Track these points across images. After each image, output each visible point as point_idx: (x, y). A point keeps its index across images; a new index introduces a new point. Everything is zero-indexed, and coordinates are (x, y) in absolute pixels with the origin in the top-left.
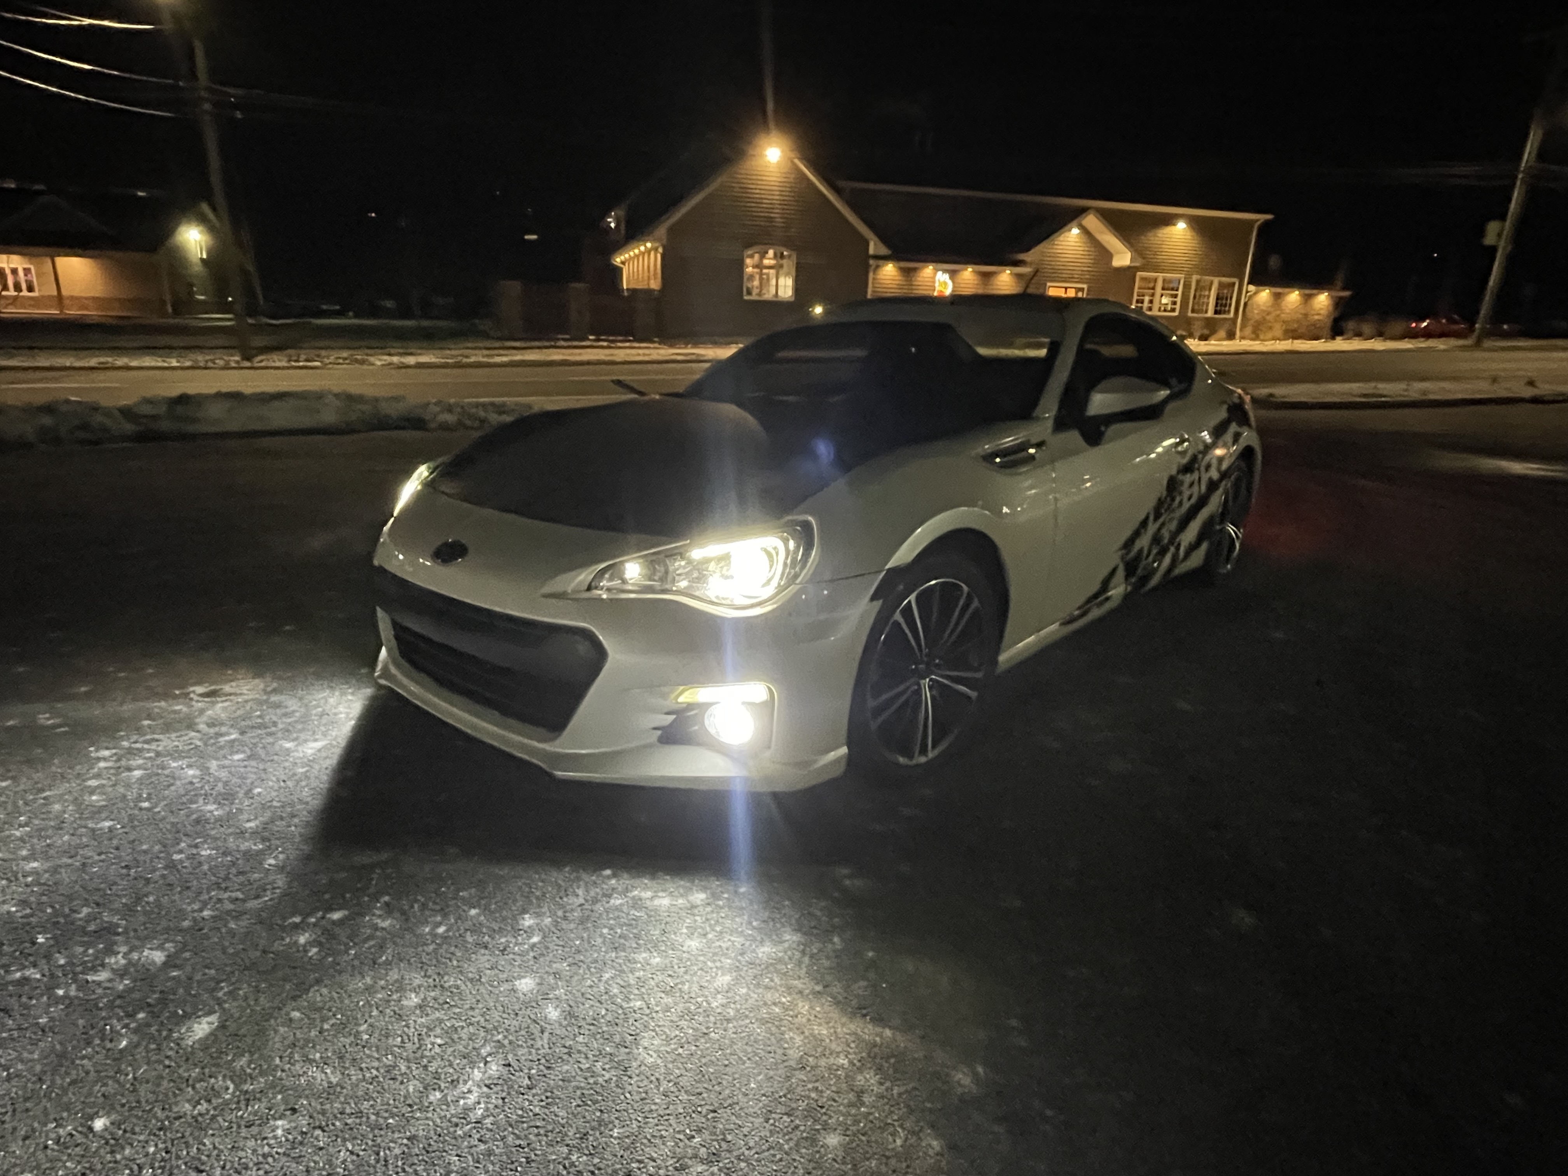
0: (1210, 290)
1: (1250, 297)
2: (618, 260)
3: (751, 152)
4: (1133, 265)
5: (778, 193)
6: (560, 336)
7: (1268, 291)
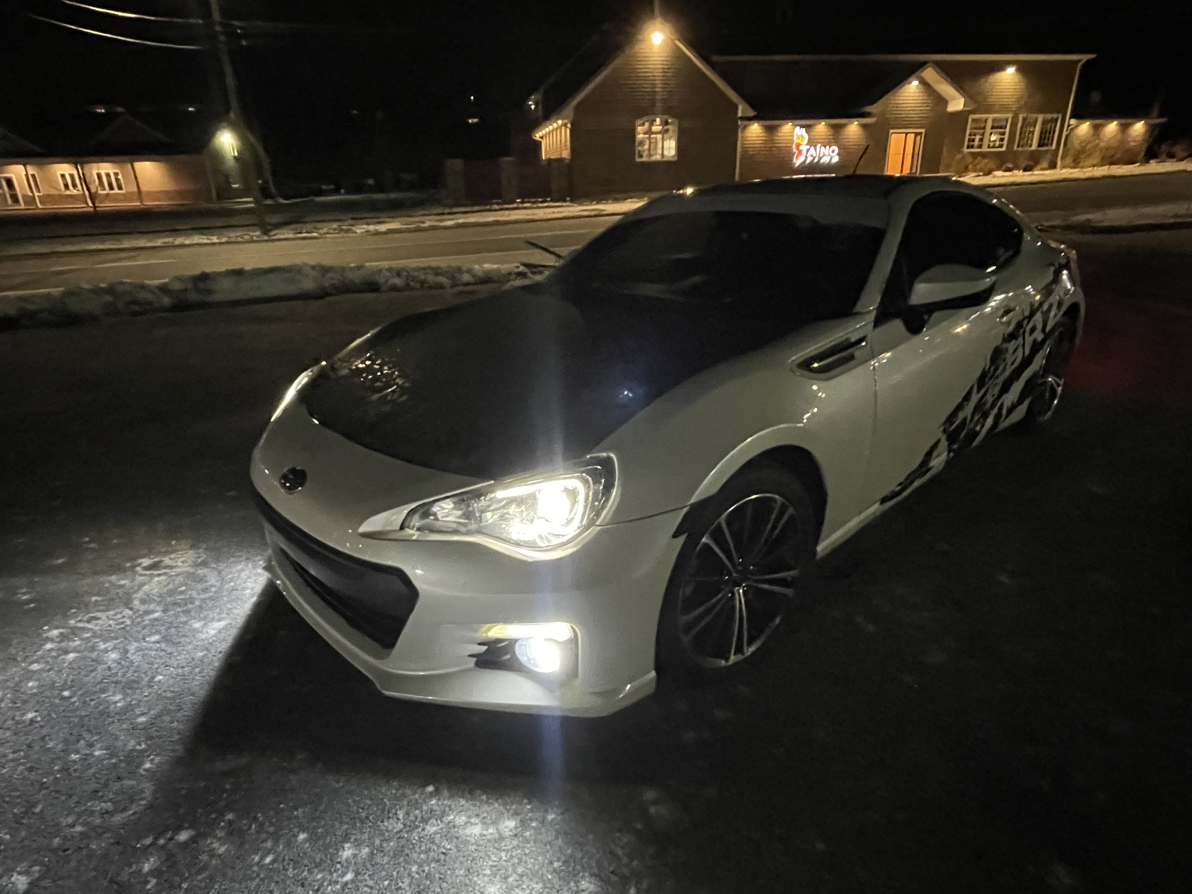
0: (1035, 127)
1: (1072, 129)
2: (537, 136)
3: (640, 37)
4: (965, 109)
5: (661, 71)
6: (494, 201)
7: (1088, 123)
